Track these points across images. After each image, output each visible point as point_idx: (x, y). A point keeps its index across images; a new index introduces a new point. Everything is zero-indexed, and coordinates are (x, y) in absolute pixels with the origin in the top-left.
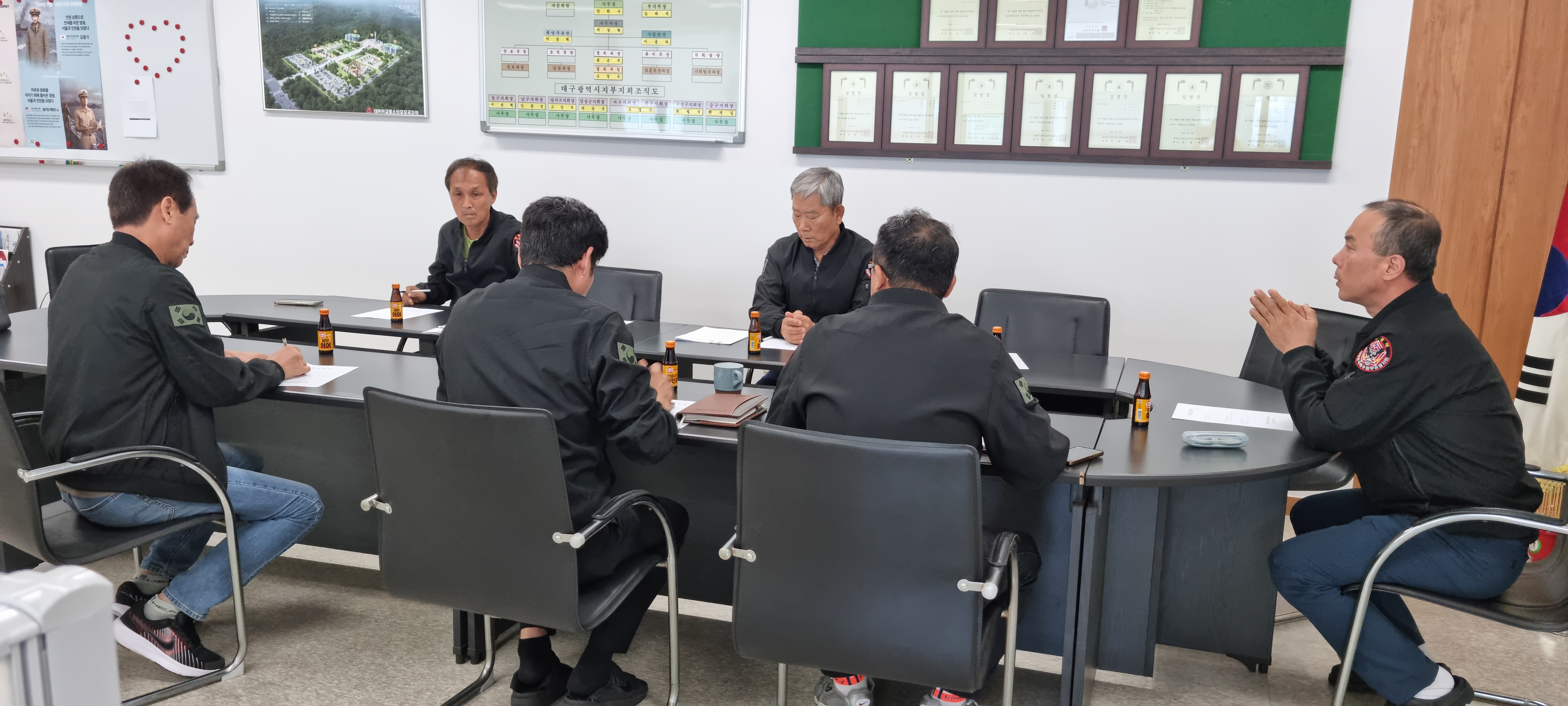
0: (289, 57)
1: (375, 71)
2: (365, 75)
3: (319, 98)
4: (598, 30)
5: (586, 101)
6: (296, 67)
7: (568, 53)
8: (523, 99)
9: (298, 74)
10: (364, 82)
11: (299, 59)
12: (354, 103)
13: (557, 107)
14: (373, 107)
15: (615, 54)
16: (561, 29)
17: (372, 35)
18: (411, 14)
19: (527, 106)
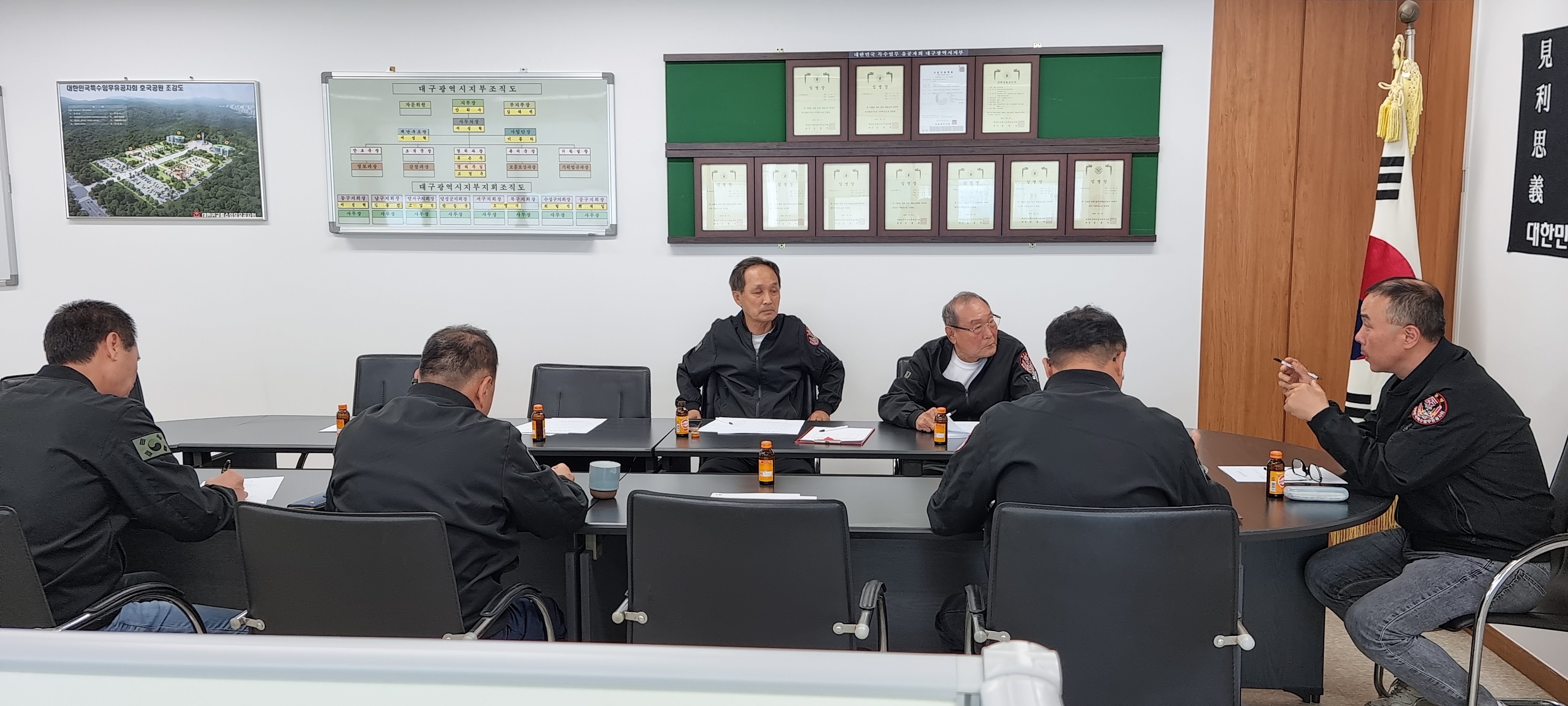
0: (98, 162)
1: (203, 173)
2: (191, 178)
3: (135, 203)
4: (458, 128)
5: (447, 199)
6: (107, 172)
7: (426, 151)
8: (377, 199)
9: (109, 179)
10: (190, 185)
11: (111, 164)
13: (416, 206)
14: (201, 211)
15: (477, 151)
16: (417, 128)
17: (199, 136)
18: (245, 115)
19: (381, 205)
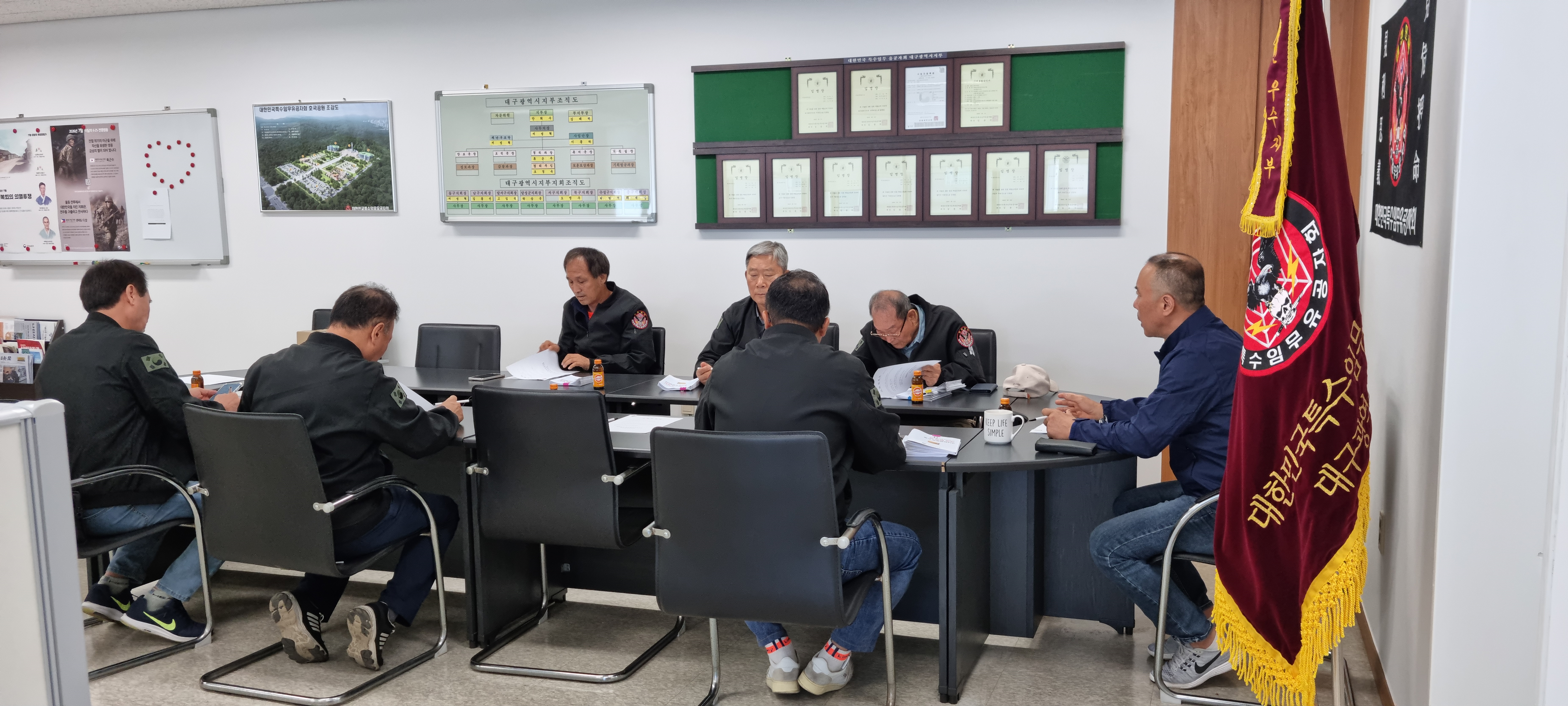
0: (281, 167)
1: (352, 175)
2: (344, 179)
3: (307, 199)
4: (534, 134)
5: (526, 193)
6: (287, 175)
7: (510, 154)
8: (474, 194)
9: (288, 181)
10: (344, 185)
11: (289, 168)
12: (336, 202)
13: (503, 199)
14: (351, 205)
15: (548, 153)
16: (504, 134)
17: (349, 146)
18: (381, 128)
19: (478, 199)
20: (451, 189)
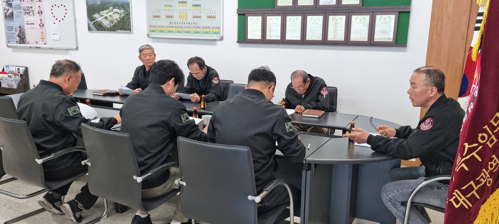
0: (94, 15)
1: (117, 19)
3: (102, 27)
4: (180, 4)
5: (177, 27)
6: (96, 18)
7: (171, 12)
8: (159, 27)
10: (115, 22)
11: (97, 15)
12: (112, 29)
13: (169, 29)
14: (117, 30)
16: (169, 4)
17: (116, 7)
20: (151, 25)
